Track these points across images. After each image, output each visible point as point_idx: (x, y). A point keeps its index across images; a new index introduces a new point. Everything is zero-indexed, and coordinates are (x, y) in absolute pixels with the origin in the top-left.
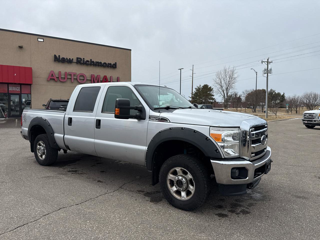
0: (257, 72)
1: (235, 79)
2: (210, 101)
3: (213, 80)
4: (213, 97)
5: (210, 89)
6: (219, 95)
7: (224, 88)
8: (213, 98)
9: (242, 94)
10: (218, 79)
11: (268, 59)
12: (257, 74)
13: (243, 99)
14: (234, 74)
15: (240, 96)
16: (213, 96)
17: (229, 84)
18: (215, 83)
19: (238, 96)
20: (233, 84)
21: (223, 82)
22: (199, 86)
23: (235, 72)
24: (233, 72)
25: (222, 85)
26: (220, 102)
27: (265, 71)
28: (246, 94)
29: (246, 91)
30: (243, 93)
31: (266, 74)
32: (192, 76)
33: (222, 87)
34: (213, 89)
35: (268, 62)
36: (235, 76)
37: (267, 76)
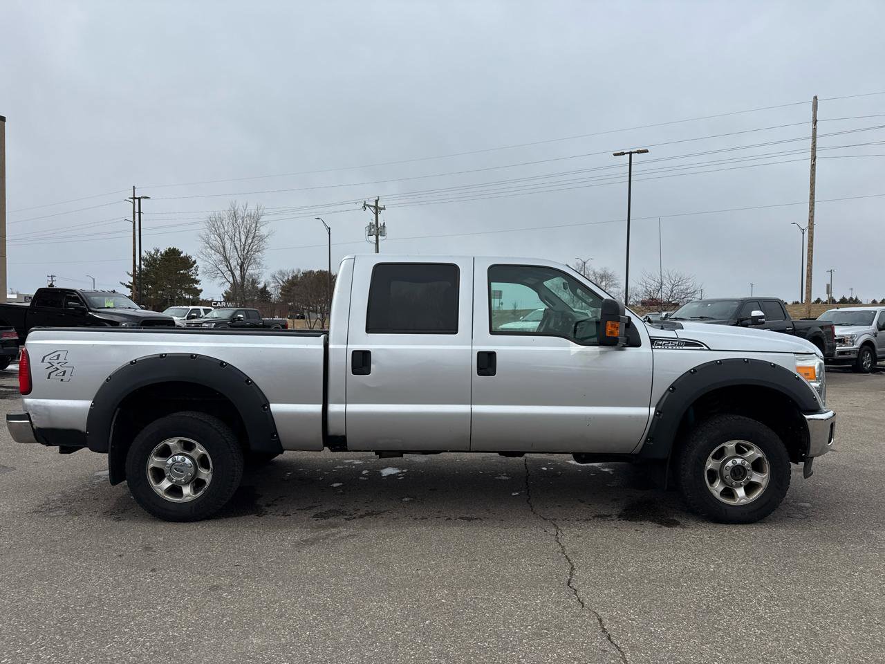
0: (329, 229)
1: (262, 239)
2: (187, 297)
3: (199, 239)
4: (196, 286)
5: (187, 263)
6: (218, 280)
7: (234, 263)
8: (196, 288)
9: (271, 281)
10: (212, 237)
11: (377, 201)
12: (329, 234)
13: (275, 293)
14: (258, 225)
15: (265, 287)
16: (197, 282)
17: (248, 252)
18: (206, 248)
19: (261, 286)
20: (259, 254)
21: (228, 245)
22: (153, 252)
23: (263, 219)
24: (256, 219)
25: (228, 255)
26: (217, 302)
27: (373, 230)
28: (281, 282)
29: (281, 273)
30: (274, 277)
31: (374, 237)
32: (132, 220)
33: (227, 260)
34: (195, 262)
35: (376, 207)
36: (263, 231)
37: (375, 242)
